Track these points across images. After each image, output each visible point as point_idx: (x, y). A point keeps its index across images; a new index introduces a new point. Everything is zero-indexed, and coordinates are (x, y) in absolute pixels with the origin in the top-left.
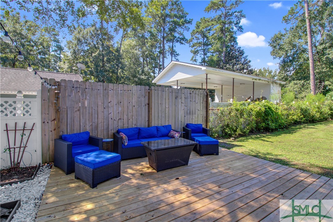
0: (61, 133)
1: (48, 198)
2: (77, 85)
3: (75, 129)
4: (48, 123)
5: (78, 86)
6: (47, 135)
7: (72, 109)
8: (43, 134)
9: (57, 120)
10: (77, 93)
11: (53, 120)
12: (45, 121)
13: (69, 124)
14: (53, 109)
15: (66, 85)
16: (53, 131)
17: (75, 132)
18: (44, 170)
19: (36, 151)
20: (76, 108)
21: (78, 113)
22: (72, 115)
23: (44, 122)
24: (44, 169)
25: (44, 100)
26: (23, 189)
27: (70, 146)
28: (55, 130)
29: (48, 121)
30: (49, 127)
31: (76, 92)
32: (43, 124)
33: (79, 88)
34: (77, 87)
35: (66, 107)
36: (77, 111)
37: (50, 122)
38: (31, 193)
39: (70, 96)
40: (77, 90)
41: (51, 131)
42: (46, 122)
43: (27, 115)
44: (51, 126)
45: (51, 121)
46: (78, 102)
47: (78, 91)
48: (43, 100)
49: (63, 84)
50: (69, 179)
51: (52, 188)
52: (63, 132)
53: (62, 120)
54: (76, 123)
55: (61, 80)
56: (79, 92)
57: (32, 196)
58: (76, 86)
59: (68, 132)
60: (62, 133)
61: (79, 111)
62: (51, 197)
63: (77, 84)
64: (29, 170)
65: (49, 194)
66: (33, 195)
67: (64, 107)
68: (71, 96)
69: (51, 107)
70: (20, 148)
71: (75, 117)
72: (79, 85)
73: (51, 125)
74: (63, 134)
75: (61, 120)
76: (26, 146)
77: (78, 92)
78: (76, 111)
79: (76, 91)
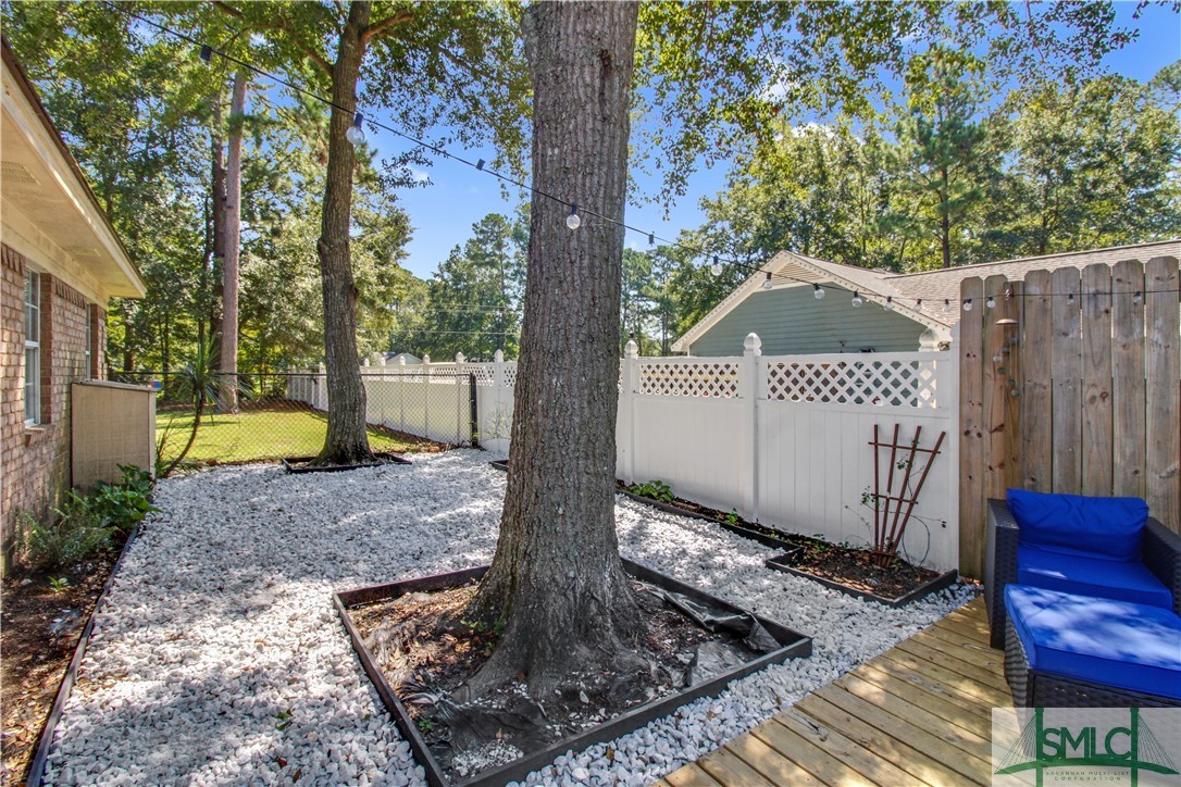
0: (1028, 482)
1: (866, 677)
2: (1096, 285)
3: (1085, 476)
4: (979, 435)
5: (1101, 288)
6: (977, 479)
7: (1075, 389)
8: (966, 476)
9: (1009, 429)
10: (1097, 317)
11: (996, 430)
12: (971, 428)
13: (1060, 453)
14: (998, 386)
15: (1048, 292)
16: (997, 470)
17: (1089, 492)
18: (955, 598)
19: (944, 526)
20: (1094, 385)
21: (1102, 407)
22: (1074, 415)
23: (967, 433)
24: (957, 595)
25: (968, 355)
26: (853, 618)
27: (1007, 537)
28: (1002, 465)
29: (979, 429)
30: (982, 453)
31: (1092, 315)
32: (964, 437)
33: (1108, 297)
34: (1096, 294)
35: (1046, 382)
36: (1099, 400)
37: (986, 434)
38: (858, 639)
39: (1066, 334)
40: (1096, 307)
41: (991, 468)
42: (974, 434)
43: (905, 402)
44: (991, 448)
45: (991, 432)
46: (1102, 359)
47: (1102, 308)
48: (965, 355)
49: (1034, 289)
50: (985, 664)
51: (904, 659)
52: (1033, 479)
53: (1030, 431)
54: (1093, 452)
55: (1025, 277)
56: (1107, 312)
57: (851, 649)
58: (1092, 290)
59: (1056, 482)
60: (1031, 482)
61: (1108, 400)
62: (877, 681)
63: (1096, 281)
64: (917, 577)
65: (881, 668)
66: (855, 648)
67: (1039, 382)
68: (1071, 336)
69: (992, 382)
70: (901, 500)
71: (1089, 423)
72: (1108, 282)
73: (989, 446)
74: (1033, 487)
75: (1026, 432)
76: (914, 499)
77: (1104, 315)
78: (1093, 399)
79: (1092, 309)
